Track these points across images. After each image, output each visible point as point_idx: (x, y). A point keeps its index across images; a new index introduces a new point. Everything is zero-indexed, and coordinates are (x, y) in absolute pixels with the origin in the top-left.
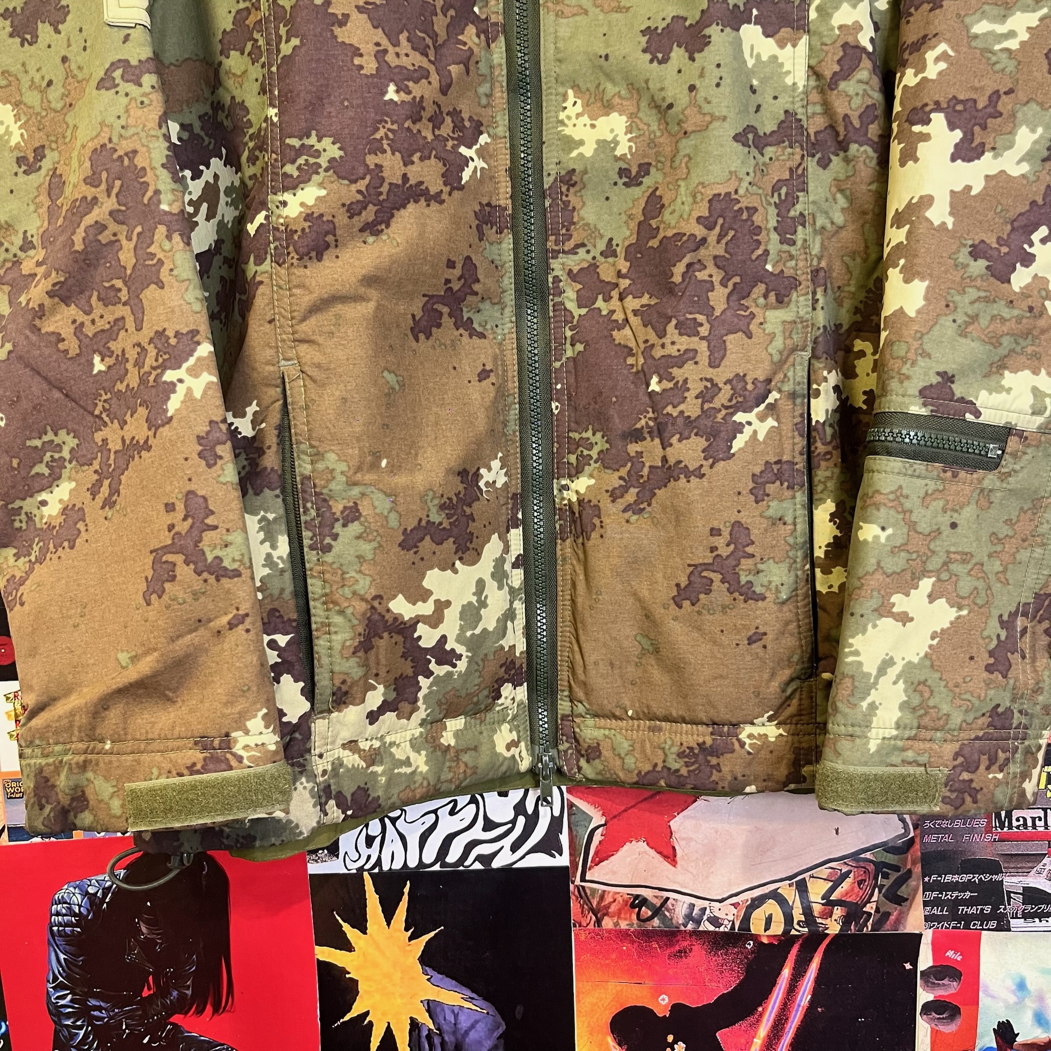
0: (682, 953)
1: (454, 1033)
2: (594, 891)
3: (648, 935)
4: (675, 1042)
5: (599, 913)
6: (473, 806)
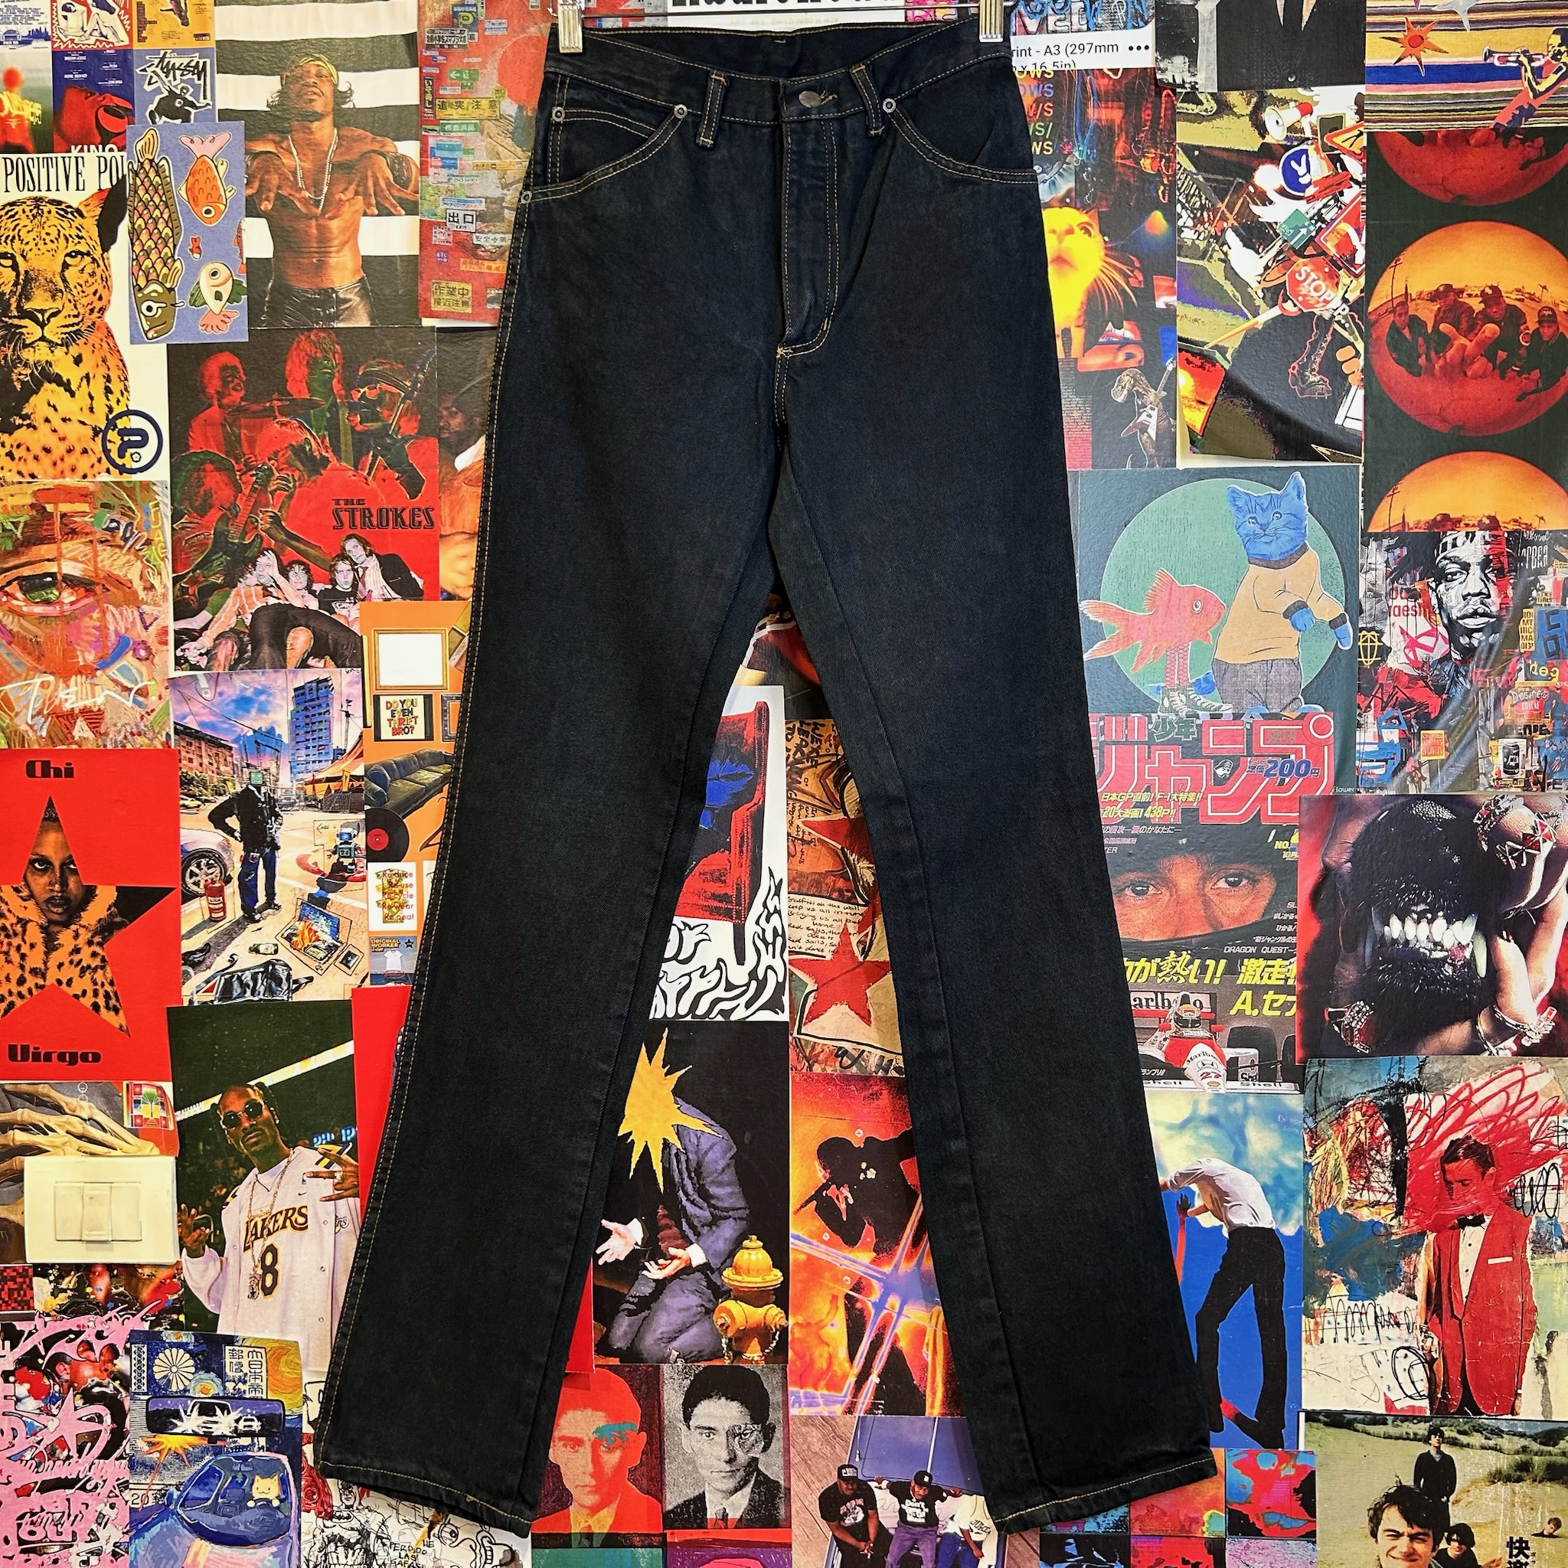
0: (875, 1096)
1: (696, 1153)
2: (807, 1042)
3: (847, 1079)
4: (867, 1168)
5: (811, 1060)
6: (718, 972)
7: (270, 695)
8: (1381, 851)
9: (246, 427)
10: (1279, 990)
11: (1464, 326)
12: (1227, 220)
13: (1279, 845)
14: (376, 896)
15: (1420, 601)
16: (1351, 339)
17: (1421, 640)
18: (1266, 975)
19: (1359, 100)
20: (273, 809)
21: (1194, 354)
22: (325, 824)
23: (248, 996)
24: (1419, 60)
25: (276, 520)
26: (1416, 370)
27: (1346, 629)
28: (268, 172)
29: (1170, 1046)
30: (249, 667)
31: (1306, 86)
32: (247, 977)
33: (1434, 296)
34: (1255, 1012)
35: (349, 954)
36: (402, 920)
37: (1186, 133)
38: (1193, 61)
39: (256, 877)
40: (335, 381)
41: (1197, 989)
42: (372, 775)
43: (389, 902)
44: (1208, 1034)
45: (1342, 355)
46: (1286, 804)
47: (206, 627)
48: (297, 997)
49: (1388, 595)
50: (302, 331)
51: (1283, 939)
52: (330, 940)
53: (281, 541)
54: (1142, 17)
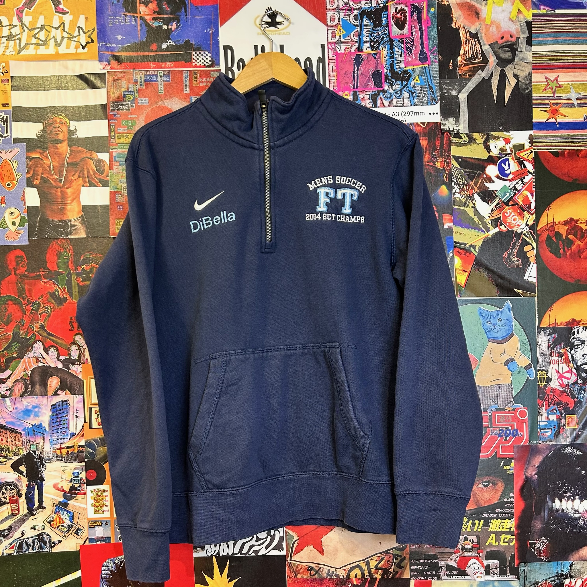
2: (294, 564)
3: (314, 581)
5: (296, 572)
7: (40, 408)
8: (550, 470)
9: (27, 285)
10: (507, 533)
11: (579, 236)
12: (474, 189)
13: (505, 468)
14: (91, 501)
15: (564, 357)
16: (530, 242)
17: (565, 375)
18: (501, 527)
19: (531, 137)
20: (42, 462)
21: (461, 249)
22: (66, 468)
23: (30, 550)
24: (556, 120)
25: (42, 327)
26: (559, 255)
27: (532, 370)
28: (38, 166)
29: (459, 561)
30: (29, 395)
31: (508, 131)
32: (30, 541)
33: (566, 223)
34: (497, 544)
35: (78, 529)
36: (103, 512)
37: (455, 151)
38: (458, 120)
39: (33, 494)
40: (70, 262)
41: (471, 534)
42: (89, 445)
43: (97, 504)
44: (476, 555)
45: (526, 248)
46: (508, 449)
47: (9, 377)
48: (54, 550)
49: (550, 355)
50: (54, 240)
51: (508, 510)
52: (69, 523)
53: (45, 337)
54: (435, 100)
